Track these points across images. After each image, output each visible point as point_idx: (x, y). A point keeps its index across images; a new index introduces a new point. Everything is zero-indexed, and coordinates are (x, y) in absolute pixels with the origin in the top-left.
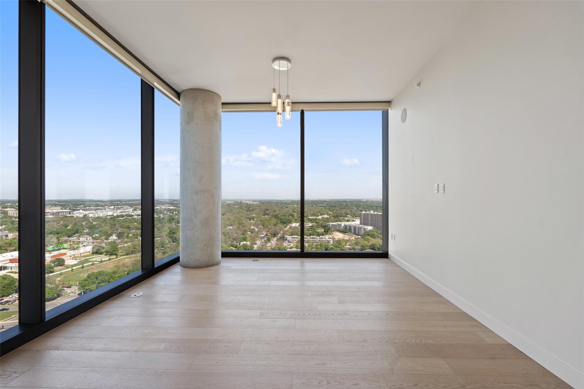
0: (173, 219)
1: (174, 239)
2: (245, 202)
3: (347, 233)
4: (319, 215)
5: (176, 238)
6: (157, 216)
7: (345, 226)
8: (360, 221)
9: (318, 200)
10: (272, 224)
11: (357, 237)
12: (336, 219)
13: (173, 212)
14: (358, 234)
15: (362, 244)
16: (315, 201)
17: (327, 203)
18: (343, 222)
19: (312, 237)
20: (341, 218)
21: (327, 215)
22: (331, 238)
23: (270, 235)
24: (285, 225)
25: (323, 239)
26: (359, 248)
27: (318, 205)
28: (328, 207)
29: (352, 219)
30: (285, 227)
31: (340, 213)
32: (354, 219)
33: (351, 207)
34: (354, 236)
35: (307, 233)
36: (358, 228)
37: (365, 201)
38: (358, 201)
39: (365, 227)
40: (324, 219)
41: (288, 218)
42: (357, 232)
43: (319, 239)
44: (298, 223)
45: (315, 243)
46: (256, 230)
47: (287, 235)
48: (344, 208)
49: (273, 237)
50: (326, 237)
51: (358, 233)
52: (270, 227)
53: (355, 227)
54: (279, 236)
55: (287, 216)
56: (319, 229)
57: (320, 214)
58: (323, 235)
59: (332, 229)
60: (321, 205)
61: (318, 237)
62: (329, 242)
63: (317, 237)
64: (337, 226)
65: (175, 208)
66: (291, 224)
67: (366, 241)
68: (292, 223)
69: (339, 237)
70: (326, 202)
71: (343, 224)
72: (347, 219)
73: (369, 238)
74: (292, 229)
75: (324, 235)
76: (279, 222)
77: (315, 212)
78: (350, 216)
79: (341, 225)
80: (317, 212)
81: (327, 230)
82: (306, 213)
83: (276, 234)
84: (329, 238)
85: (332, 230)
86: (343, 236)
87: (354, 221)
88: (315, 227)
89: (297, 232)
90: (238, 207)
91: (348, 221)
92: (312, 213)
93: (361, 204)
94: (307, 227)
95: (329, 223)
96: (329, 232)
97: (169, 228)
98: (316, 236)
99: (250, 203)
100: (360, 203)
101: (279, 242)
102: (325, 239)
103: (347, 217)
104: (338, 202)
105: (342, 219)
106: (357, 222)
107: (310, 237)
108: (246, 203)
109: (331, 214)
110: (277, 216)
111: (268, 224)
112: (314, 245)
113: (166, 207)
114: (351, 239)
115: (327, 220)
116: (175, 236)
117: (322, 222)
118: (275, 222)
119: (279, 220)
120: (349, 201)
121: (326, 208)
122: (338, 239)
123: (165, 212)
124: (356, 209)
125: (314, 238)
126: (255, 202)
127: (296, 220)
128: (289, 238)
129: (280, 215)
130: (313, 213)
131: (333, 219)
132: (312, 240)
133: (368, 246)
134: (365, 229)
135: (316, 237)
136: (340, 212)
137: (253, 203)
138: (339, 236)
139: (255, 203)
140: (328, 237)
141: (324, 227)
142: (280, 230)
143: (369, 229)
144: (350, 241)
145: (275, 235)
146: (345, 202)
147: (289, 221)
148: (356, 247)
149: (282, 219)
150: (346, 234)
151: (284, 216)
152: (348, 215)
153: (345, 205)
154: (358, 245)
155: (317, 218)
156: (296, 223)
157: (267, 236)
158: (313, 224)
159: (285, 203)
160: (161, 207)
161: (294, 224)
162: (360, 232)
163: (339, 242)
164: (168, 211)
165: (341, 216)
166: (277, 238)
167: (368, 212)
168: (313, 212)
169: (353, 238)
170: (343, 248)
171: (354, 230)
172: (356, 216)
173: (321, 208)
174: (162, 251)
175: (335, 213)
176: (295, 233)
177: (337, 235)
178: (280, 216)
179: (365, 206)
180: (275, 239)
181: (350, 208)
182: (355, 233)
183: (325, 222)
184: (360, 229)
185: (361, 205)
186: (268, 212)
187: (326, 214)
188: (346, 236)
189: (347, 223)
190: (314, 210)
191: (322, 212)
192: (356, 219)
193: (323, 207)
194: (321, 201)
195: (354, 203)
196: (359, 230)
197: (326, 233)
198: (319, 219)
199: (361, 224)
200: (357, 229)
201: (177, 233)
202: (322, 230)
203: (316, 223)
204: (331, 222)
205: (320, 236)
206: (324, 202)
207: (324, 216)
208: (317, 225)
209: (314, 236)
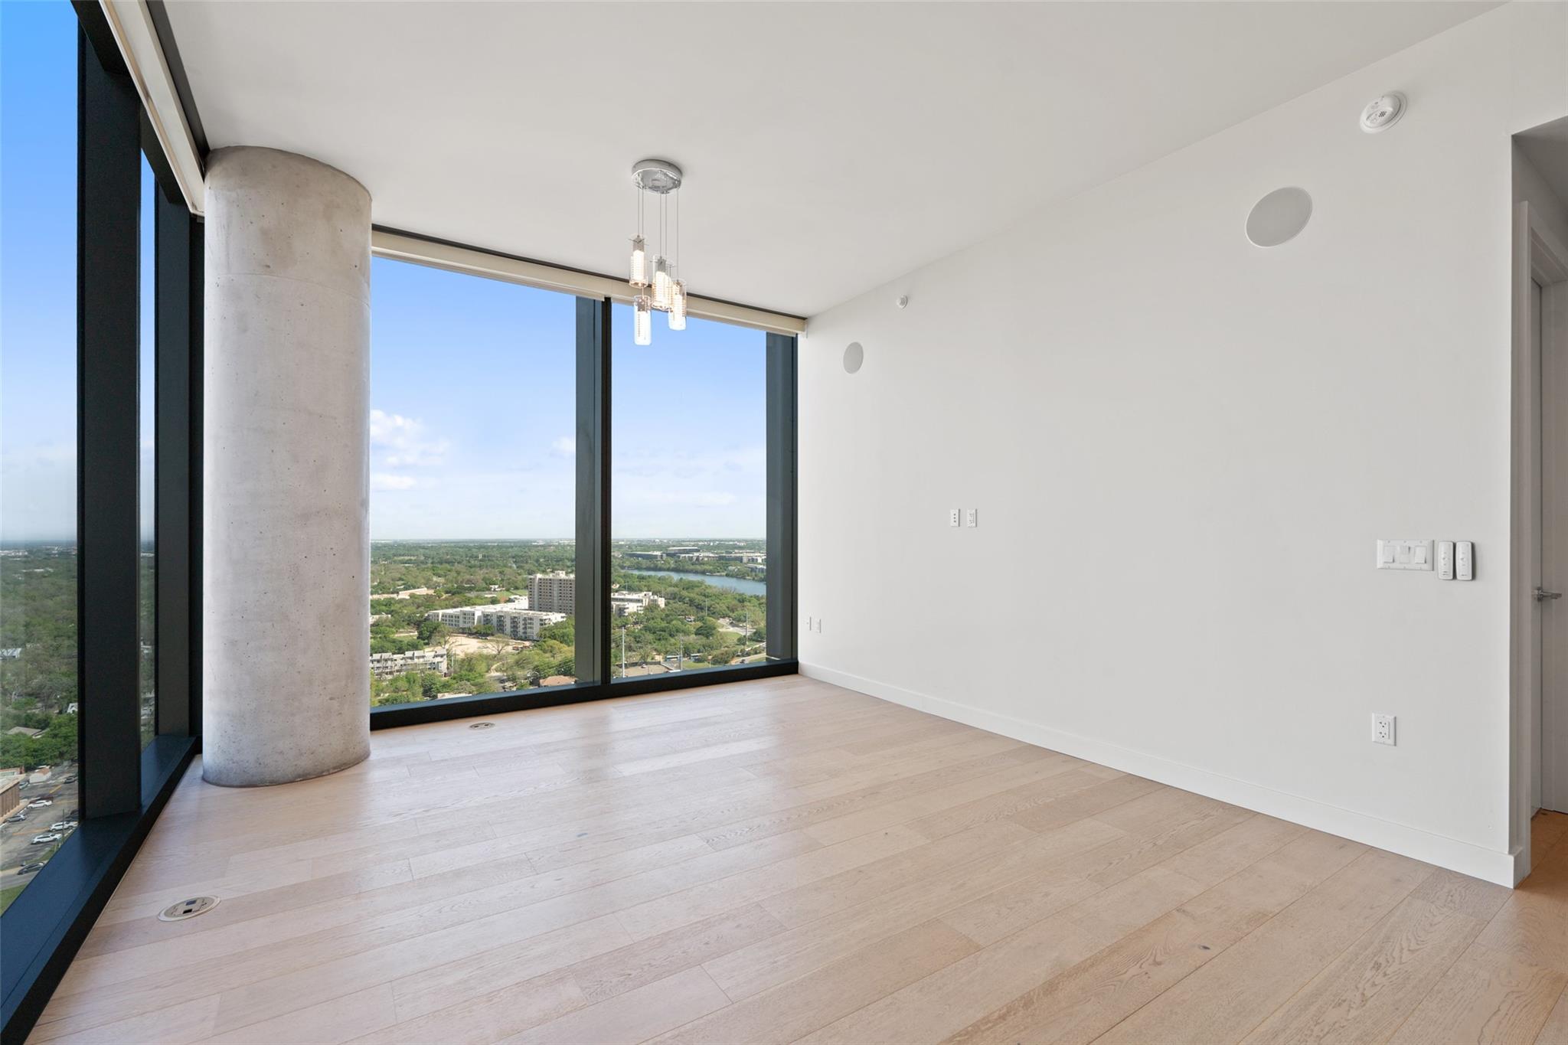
3: (493, 635)
4: (401, 590)
7: (486, 618)
8: (530, 601)
9: (395, 542)
11: (520, 644)
12: (455, 599)
14: (523, 636)
15: (536, 663)
16: (385, 545)
17: (427, 551)
18: (480, 605)
19: (376, 656)
20: (472, 595)
21: (428, 588)
22: (442, 656)
25: (416, 660)
26: (529, 675)
27: (395, 558)
28: (429, 565)
29: (506, 595)
31: (469, 581)
32: (512, 597)
33: (501, 563)
34: (513, 642)
36: (525, 619)
37: (541, 546)
38: (520, 547)
39: (544, 615)
40: (417, 600)
42: (521, 630)
43: (402, 662)
45: (387, 674)
48: (480, 567)
50: (426, 654)
51: (525, 633)
53: (515, 617)
56: (401, 632)
57: (404, 584)
58: (414, 647)
59: (446, 628)
60: (407, 558)
61: (399, 655)
62: (434, 666)
63: (395, 656)
64: (461, 620)
67: (548, 655)
69: (468, 649)
70: (424, 548)
71: (479, 611)
72: (492, 597)
73: (554, 644)
75: (417, 649)
77: (384, 579)
78: (499, 587)
79: (474, 615)
80: (393, 580)
81: (429, 633)
84: (436, 656)
85: (446, 632)
86: (480, 645)
87: (510, 601)
88: (387, 626)
90: (48, 571)
91: (494, 601)
92: (376, 583)
93: (530, 553)
95: (436, 610)
96: (436, 638)
98: (393, 654)
100: (526, 550)
102: (421, 660)
103: (489, 590)
104: (460, 547)
105: (477, 597)
106: (521, 604)
109: (439, 583)
112: (385, 680)
114: (503, 652)
115: (428, 602)
117: (413, 608)
120: (494, 547)
121: (423, 566)
122: (466, 655)
124: (517, 567)
125: (386, 660)
130: (380, 583)
131: (446, 599)
132: (378, 665)
133: (553, 667)
134: (542, 622)
135: (391, 657)
136: (468, 577)
138: (466, 646)
140: (433, 654)
141: (418, 624)
143: (554, 621)
144: (501, 659)
146: (482, 550)
148: (520, 673)
150: (488, 638)
152: (493, 586)
153: (484, 556)
154: (523, 668)
155: (393, 598)
158: (380, 618)
162: (528, 630)
163: (469, 663)
165: (471, 589)
167: (551, 576)
168: (378, 581)
169: (509, 649)
170: (480, 680)
171: (511, 627)
172: (516, 588)
173: (406, 568)
175: (451, 582)
177: (461, 645)
179: (541, 560)
181: (498, 565)
182: (515, 636)
183: (420, 609)
184: (530, 624)
185: (530, 557)
187: (425, 584)
188: (489, 645)
189: (491, 609)
190: (383, 573)
191: (411, 580)
192: (516, 594)
193: (414, 563)
194: (404, 546)
195: (510, 550)
196: (525, 624)
197: (426, 641)
198: (401, 601)
199: (531, 608)
200: (522, 622)
202: (411, 634)
203: (391, 612)
204: (442, 609)
205: (406, 653)
206: (417, 550)
207: (418, 592)
208: (394, 619)
209: (383, 654)
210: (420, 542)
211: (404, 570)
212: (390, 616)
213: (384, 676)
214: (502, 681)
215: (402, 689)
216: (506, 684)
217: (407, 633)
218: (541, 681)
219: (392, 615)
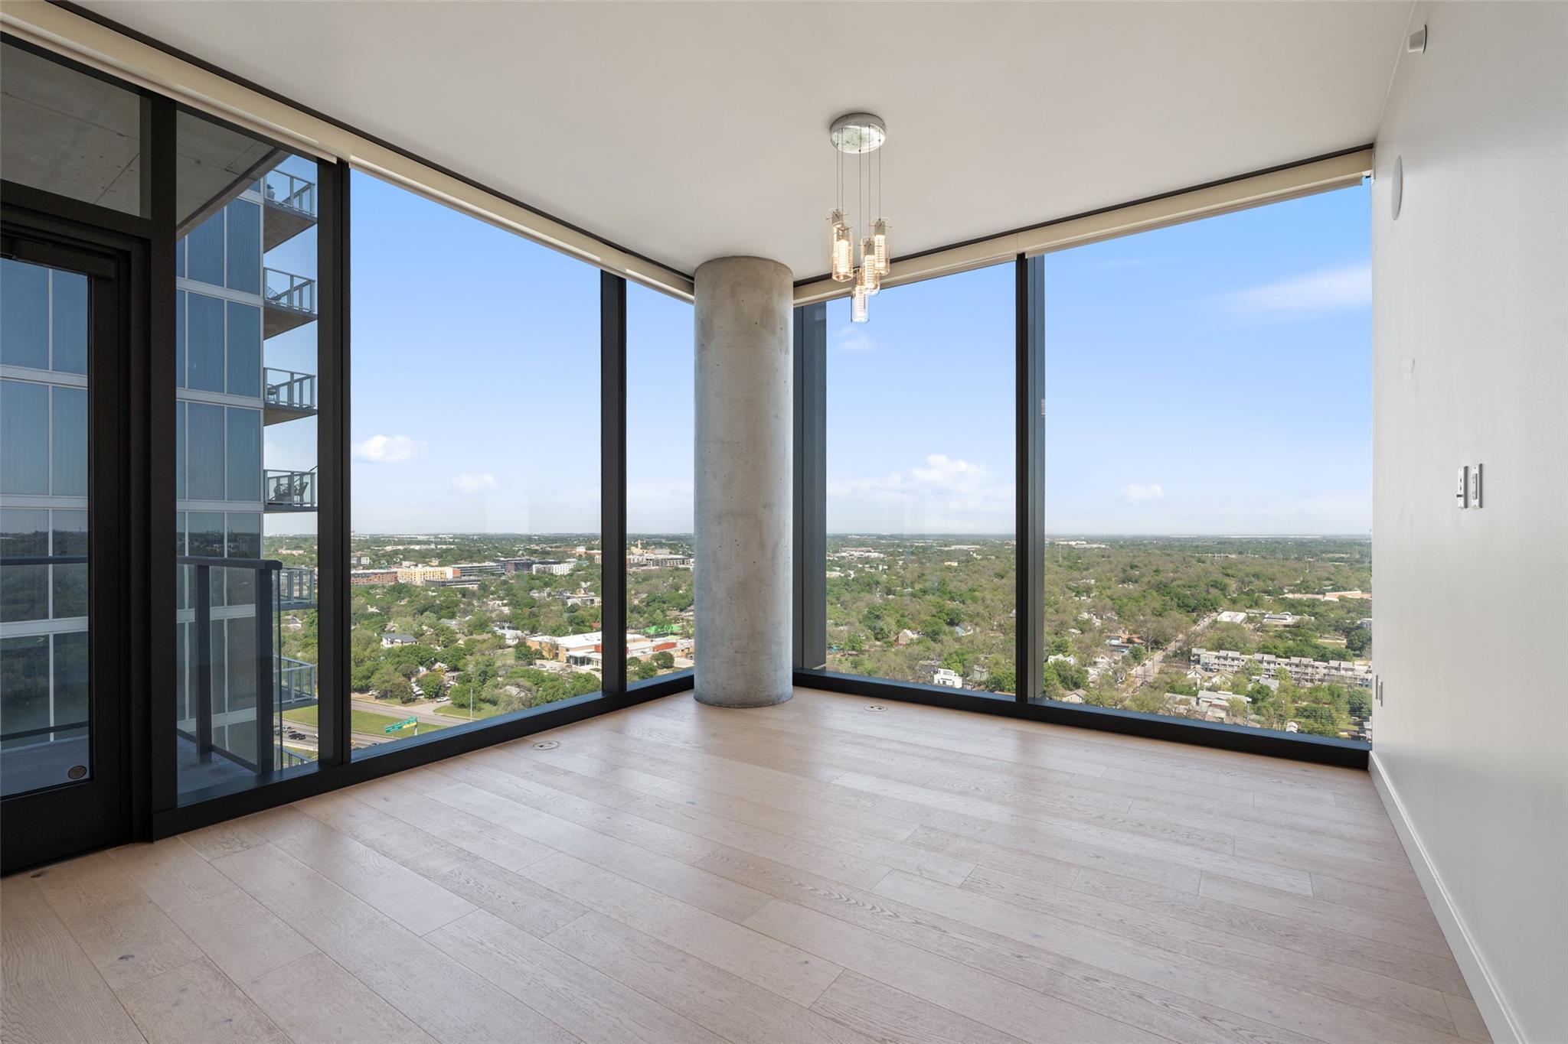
0: (877, 583)
1: (878, 631)
2: (1066, 543)
4: (1328, 591)
5: (882, 630)
6: (843, 575)
9: (1324, 538)
10: (1148, 611)
13: (878, 565)
16: (1311, 541)
19: (1295, 660)
21: (1362, 591)
23: (1140, 641)
24: (1195, 614)
25: (1343, 672)
27: (1324, 555)
30: (1195, 622)
35: (1275, 648)
40: (1348, 604)
41: (1204, 594)
43: (1326, 671)
44: (1241, 612)
45: (1306, 681)
46: (1097, 624)
47: (1200, 647)
49: (1152, 648)
50: (1356, 667)
52: (1142, 618)
54: (1172, 647)
55: (1203, 587)
56: (1327, 638)
57: (1332, 585)
58: (1341, 657)
60: (1337, 556)
61: (1321, 663)
62: (1367, 683)
63: (1317, 664)
65: (882, 555)
66: (1215, 614)
68: (1220, 610)
70: (1360, 544)
74: (1219, 629)
75: (1345, 659)
76: (1174, 604)
77: (1309, 578)
80: (1318, 579)
81: (1361, 643)
82: (1275, 582)
83: (1161, 641)
84: (1369, 671)
88: (1308, 629)
89: (1237, 639)
92: (1299, 582)
94: (1276, 626)
97: (867, 605)
98: (1315, 660)
99: (1080, 546)
101: (1174, 667)
102: (1350, 673)
107: (1287, 660)
108: (1068, 545)
110: (1165, 586)
111: (1135, 609)
112: (1303, 687)
113: (862, 553)
115: (1363, 608)
116: (880, 624)
117: (1342, 613)
118: (1157, 605)
119: (1172, 599)
121: (1358, 566)
123: (860, 566)
125: (1306, 666)
126: (1095, 543)
127: (1234, 601)
128: (1208, 656)
129: (1175, 583)
130: (1303, 581)
132: (1297, 670)
135: (1312, 663)
137: (1088, 546)
139: (1095, 546)
140: (1366, 668)
141: (1347, 632)
142: (1177, 629)
145: (1157, 644)
147: (1209, 604)
149: (1185, 596)
151: (1190, 587)
155: (1318, 600)
156: (1234, 611)
157: (1131, 645)
158: (1301, 619)
159: (1197, 547)
160: (852, 553)
161: (1226, 613)
164: (867, 563)
166: (1164, 653)
168: (1302, 579)
173: (1335, 566)
174: (851, 658)
176: (1230, 643)
178: (1178, 586)
180: (1159, 655)
183: (1351, 614)
186: (1137, 573)
187: (1359, 587)
190: (1307, 571)
191: (1341, 581)
193: (1346, 562)
194: (1335, 542)
197: (1358, 652)
198: (1327, 603)
201: (886, 617)
202: (1339, 641)
203: (1314, 615)
205: (1330, 661)
207: (1349, 594)
208: (1317, 622)
209: (1303, 659)
210: (1356, 538)
211: (1332, 570)
212: (1313, 618)
213: (1303, 683)
215: (1324, 701)
217: (1331, 639)
219: (1316, 618)
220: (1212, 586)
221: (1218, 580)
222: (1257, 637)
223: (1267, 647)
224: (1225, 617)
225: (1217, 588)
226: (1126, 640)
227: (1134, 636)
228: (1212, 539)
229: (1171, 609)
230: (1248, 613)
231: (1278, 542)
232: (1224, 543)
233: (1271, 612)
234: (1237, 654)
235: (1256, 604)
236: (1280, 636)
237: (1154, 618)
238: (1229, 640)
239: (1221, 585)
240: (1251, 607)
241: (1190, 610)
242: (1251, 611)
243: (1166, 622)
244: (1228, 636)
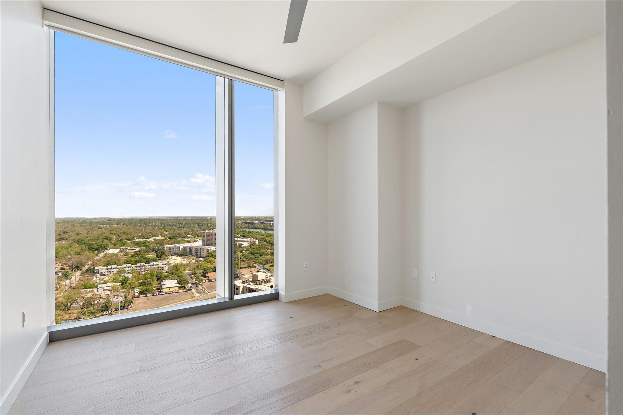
3: (187, 256)
4: (150, 237)
7: (185, 248)
8: (203, 242)
9: (149, 218)
10: (73, 253)
11: (198, 259)
12: (172, 241)
14: (200, 256)
15: (204, 267)
16: (145, 219)
18: (182, 243)
19: (138, 265)
20: (180, 239)
21: (161, 236)
22: (166, 264)
23: (68, 268)
24: (97, 252)
25: (155, 266)
27: (149, 224)
28: (163, 227)
29: (194, 239)
30: (97, 255)
31: (178, 234)
32: (196, 240)
33: (192, 226)
34: (195, 259)
35: (131, 261)
36: (200, 249)
37: (209, 219)
38: (200, 219)
39: (208, 247)
40: (157, 241)
41: (101, 243)
42: (199, 254)
43: (148, 267)
44: (117, 248)
47: (99, 266)
48: (184, 228)
49: (75, 270)
50: (159, 264)
52: (69, 257)
53: (196, 248)
54: (85, 268)
55: (101, 240)
56: (149, 255)
57: (152, 235)
58: (154, 260)
60: (154, 224)
61: (148, 264)
62: (162, 269)
63: (146, 264)
64: (174, 249)
66: (106, 251)
67: (209, 263)
68: (108, 249)
69: (176, 261)
70: (161, 220)
71: (182, 246)
72: (187, 240)
73: (212, 259)
74: (108, 257)
77: (144, 233)
78: (191, 236)
79: (180, 247)
80: (147, 233)
81: (161, 255)
82: (131, 235)
83: (80, 266)
85: (168, 254)
86: (182, 259)
87: (195, 242)
88: (144, 252)
89: (115, 260)
91: (188, 242)
92: (140, 235)
94: (132, 252)
95: (164, 245)
96: (164, 257)
100: (203, 221)
101: (86, 277)
102: (157, 266)
104: (176, 220)
105: (181, 240)
106: (199, 243)
107: (136, 265)
109: (166, 234)
110: (82, 241)
111: (65, 253)
114: (191, 262)
115: (162, 242)
117: (155, 245)
118: (78, 249)
119: (85, 246)
120: (190, 219)
121: (160, 227)
122: (175, 264)
124: (199, 228)
125: (142, 266)
127: (115, 244)
128: (102, 269)
129: (87, 239)
130: (142, 234)
131: (169, 241)
132: (139, 268)
134: (208, 250)
135: (144, 265)
136: (178, 232)
140: (162, 263)
141: (156, 251)
142: (88, 260)
143: (213, 250)
144: (190, 266)
145: (77, 268)
146: (185, 221)
147: (103, 247)
149: (92, 244)
150: (185, 257)
151: (95, 240)
152: (188, 236)
153: (185, 223)
154: (199, 269)
155: (147, 241)
156: (114, 248)
157: (63, 271)
158: (141, 249)
159: (98, 222)
161: (111, 250)
162: (202, 254)
163: (176, 267)
165: (179, 237)
166: (81, 271)
167: (211, 231)
169: (194, 261)
170: (181, 274)
171: (195, 252)
172: (198, 236)
173: (153, 228)
175: (171, 234)
177: (174, 260)
178: (89, 240)
179: (209, 225)
180: (78, 273)
182: (196, 256)
183: (158, 245)
184: (203, 251)
185: (204, 223)
186: (67, 235)
188: (185, 260)
189: (186, 245)
190: (143, 230)
191: (155, 233)
192: (198, 239)
193: (156, 226)
194: (153, 219)
195: (196, 221)
196: (200, 251)
197: (160, 258)
198: (150, 242)
199: (203, 244)
202: (154, 255)
203: (146, 246)
204: (167, 245)
205: (151, 263)
206: (158, 221)
207: (157, 238)
208: (147, 249)
209: (141, 264)
210: (160, 217)
212: (145, 248)
213: (141, 273)
214: (190, 275)
215: (148, 278)
216: (192, 276)
217: (151, 255)
218: (206, 274)
219: (146, 248)
220: (105, 239)
221: (108, 236)
222: (123, 259)
223: (128, 261)
224: (111, 251)
225: (107, 239)
226: (60, 269)
227: (64, 266)
228: (105, 218)
229: (85, 251)
230: (120, 249)
231: (133, 220)
232: (111, 220)
233: (130, 247)
234: (115, 266)
235: (124, 244)
236: (133, 256)
237: (77, 256)
238: (112, 261)
239: (109, 238)
240: (122, 246)
241: (95, 250)
242: (121, 248)
243: (82, 257)
244: (112, 259)
